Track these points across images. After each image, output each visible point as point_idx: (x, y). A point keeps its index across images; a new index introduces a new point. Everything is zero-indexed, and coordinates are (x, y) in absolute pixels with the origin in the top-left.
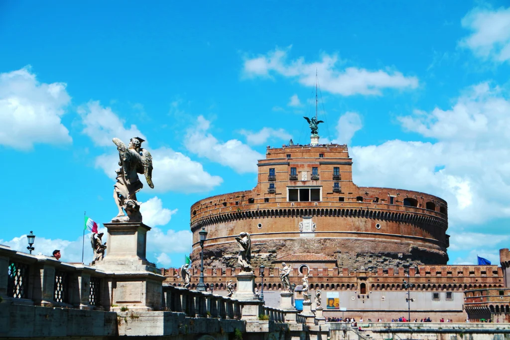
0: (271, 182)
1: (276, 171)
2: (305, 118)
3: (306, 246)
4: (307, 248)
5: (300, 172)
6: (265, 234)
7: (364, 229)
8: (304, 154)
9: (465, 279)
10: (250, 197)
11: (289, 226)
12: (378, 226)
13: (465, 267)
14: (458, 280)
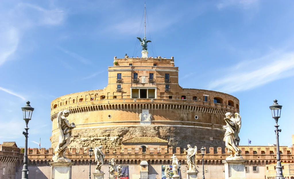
0: (118, 84)
1: (122, 75)
2: (138, 38)
3: (144, 131)
4: (145, 133)
5: (140, 77)
6: (114, 122)
7: (186, 119)
8: (142, 63)
9: (266, 156)
10: (102, 95)
11: (132, 117)
12: (196, 117)
13: (267, 147)
14: (262, 157)
